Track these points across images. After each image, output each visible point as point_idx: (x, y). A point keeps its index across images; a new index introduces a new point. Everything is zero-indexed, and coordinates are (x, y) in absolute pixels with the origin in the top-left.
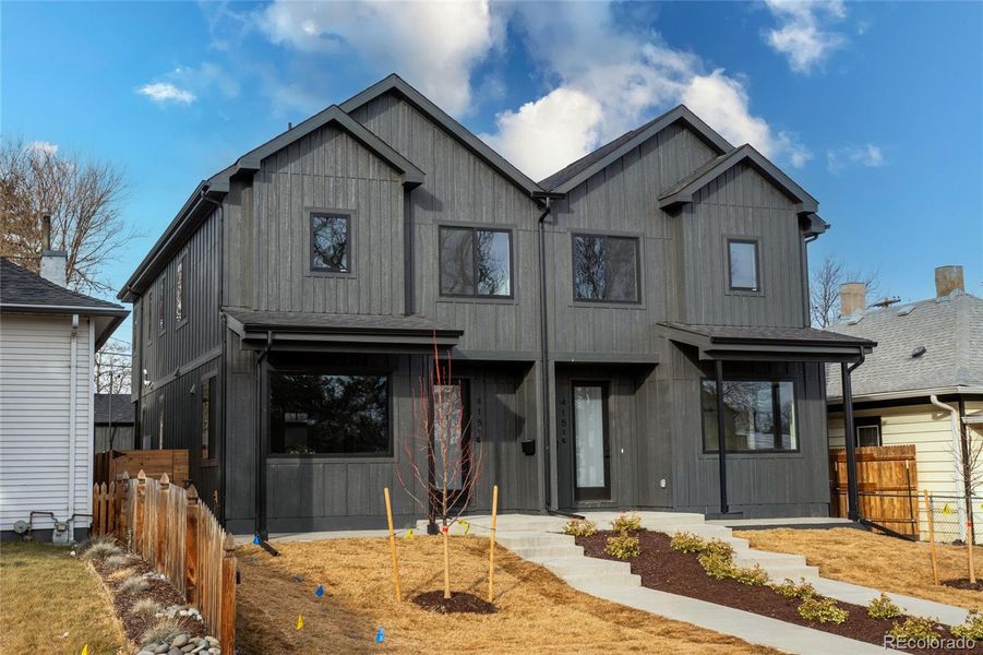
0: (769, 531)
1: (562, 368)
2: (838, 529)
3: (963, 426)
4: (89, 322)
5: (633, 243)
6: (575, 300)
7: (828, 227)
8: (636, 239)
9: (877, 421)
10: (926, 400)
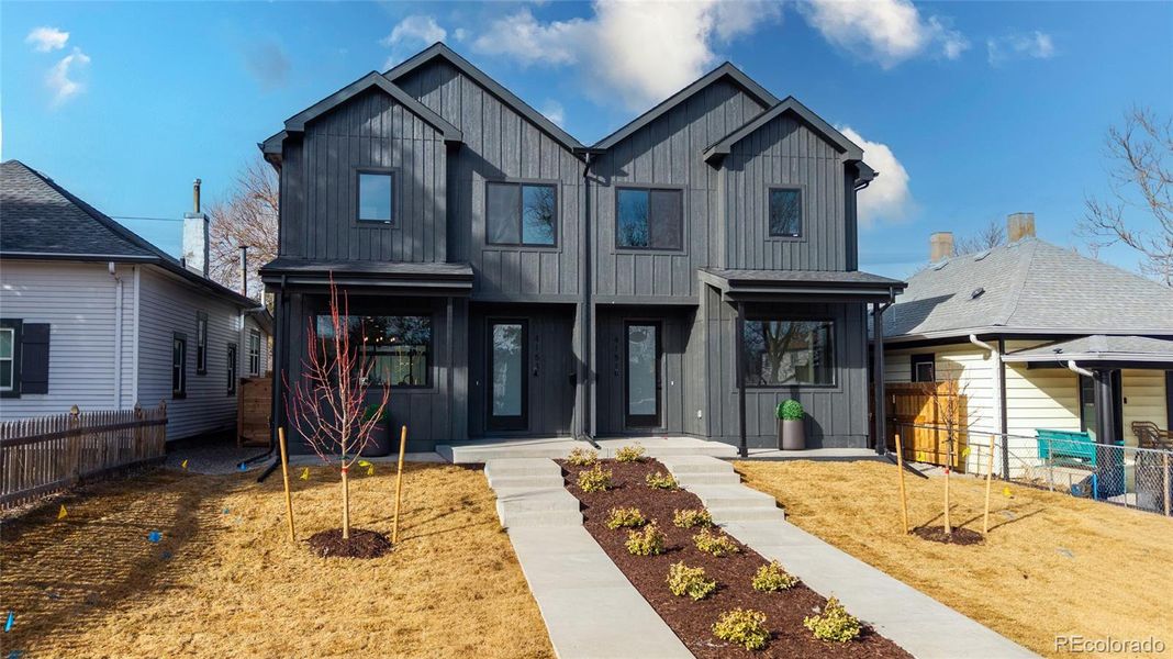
0: (787, 462)
1: (605, 311)
2: (861, 462)
3: (1003, 365)
4: (133, 269)
5: (678, 194)
6: (616, 248)
7: (877, 174)
8: (679, 190)
9: (931, 357)
10: (965, 339)
